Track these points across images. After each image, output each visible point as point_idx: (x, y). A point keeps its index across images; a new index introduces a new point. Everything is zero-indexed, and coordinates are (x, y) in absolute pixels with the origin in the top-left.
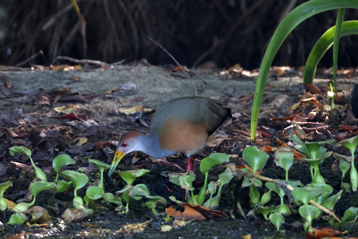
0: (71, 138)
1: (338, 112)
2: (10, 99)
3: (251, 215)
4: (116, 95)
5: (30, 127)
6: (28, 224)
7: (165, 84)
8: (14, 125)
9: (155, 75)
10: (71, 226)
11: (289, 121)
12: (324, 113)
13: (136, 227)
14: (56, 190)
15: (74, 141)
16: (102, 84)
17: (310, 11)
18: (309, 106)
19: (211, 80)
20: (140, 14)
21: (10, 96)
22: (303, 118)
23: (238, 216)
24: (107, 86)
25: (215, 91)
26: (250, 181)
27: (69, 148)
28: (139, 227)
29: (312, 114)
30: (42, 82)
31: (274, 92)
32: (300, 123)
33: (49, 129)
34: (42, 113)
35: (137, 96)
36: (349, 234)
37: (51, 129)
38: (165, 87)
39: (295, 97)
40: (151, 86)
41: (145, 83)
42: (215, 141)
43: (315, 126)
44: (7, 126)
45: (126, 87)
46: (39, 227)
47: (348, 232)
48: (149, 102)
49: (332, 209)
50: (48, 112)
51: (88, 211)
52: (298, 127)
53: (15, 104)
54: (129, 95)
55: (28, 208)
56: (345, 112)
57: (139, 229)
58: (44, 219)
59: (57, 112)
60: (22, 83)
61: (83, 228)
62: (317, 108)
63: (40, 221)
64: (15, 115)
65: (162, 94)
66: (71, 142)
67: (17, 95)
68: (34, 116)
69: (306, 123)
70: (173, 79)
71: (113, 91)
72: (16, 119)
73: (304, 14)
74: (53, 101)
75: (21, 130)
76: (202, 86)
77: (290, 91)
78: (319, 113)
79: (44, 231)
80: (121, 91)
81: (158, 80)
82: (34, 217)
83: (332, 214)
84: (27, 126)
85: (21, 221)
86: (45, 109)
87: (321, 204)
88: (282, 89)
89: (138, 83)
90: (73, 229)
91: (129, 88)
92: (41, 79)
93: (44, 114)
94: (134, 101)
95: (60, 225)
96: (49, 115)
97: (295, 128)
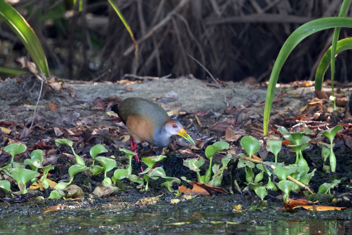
0: (118, 136)
1: (338, 113)
2: (73, 106)
3: (246, 191)
4: (160, 102)
5: (85, 127)
6: (64, 198)
7: (201, 92)
8: (73, 126)
9: (193, 85)
10: (99, 200)
11: (297, 121)
12: (326, 114)
13: (150, 200)
14: (92, 173)
15: (120, 138)
16: (149, 93)
17: (311, 30)
18: (315, 109)
19: (240, 90)
20: (208, 42)
21: (73, 104)
22: (309, 118)
23: (236, 191)
24: (153, 95)
25: (242, 98)
26: (245, 164)
27: (114, 143)
28: (153, 200)
29: (316, 115)
30: (100, 92)
31: (290, 98)
32: (306, 122)
33: (100, 129)
34: (97, 116)
35: (176, 102)
36: (319, 203)
37: (102, 128)
38: (201, 95)
39: (305, 102)
40: (190, 94)
41: (184, 92)
42: (234, 137)
43: (318, 124)
44: (67, 127)
45: (169, 95)
46: (73, 201)
47: (319, 202)
48: (186, 107)
49: (307, 184)
50: (101, 115)
51: (114, 189)
52: (304, 125)
53: (77, 110)
54: (170, 102)
55: (66, 186)
56: (344, 113)
57: (152, 202)
58: (78, 194)
59: (108, 116)
60: (84, 93)
61: (108, 201)
62: (321, 110)
63: (74, 196)
64: (74, 118)
65: (197, 101)
66: (118, 139)
67: (79, 103)
68: (90, 119)
69: (311, 122)
70: (208, 89)
71: (157, 99)
72: (75, 122)
73: (305, 32)
74: (106, 107)
75: (78, 130)
76: (231, 94)
77: (303, 97)
78: (322, 114)
79: (77, 203)
80: (164, 99)
81: (195, 90)
82: (69, 193)
83: (307, 188)
84: (83, 126)
85: (59, 197)
86: (99, 113)
87: (299, 181)
88: (297, 96)
89: (179, 92)
90: (100, 202)
91: (171, 96)
92: (100, 90)
93: (98, 117)
94: (173, 106)
95: (90, 199)
96: (102, 118)
97: (301, 126)
